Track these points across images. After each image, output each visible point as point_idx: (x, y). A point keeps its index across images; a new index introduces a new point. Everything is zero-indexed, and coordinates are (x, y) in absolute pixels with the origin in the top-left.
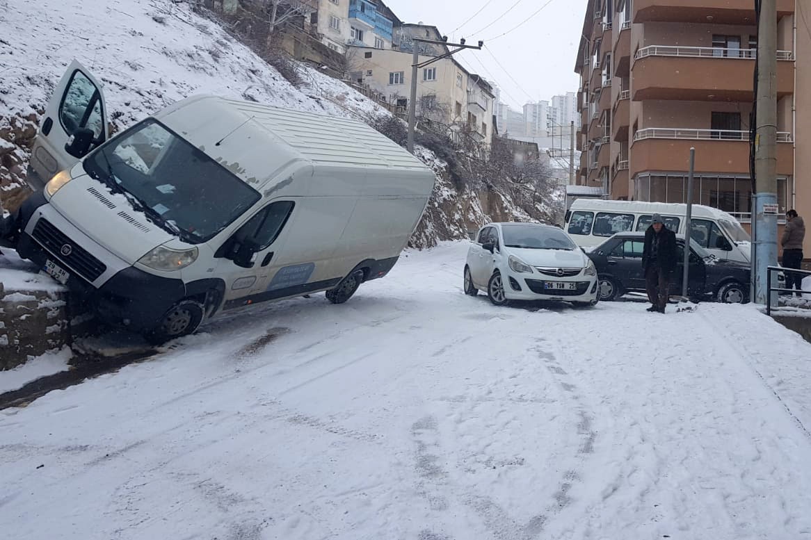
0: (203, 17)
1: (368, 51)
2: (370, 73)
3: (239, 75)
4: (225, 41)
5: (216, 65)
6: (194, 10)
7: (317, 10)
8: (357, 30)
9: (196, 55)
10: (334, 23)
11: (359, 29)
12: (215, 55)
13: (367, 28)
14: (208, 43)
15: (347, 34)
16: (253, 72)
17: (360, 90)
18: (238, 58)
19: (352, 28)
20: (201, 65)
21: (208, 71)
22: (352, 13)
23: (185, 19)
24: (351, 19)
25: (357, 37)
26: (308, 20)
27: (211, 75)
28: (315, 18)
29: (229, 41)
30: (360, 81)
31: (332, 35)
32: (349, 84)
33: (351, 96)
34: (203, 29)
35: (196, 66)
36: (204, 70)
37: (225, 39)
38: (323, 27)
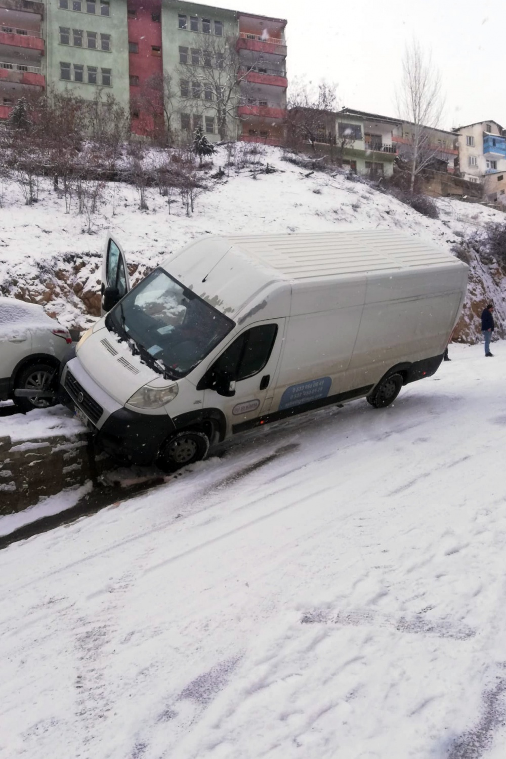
0: (354, 182)
1: (499, 175)
2: (503, 192)
3: (373, 218)
4: (368, 195)
5: (355, 214)
6: (348, 178)
7: (458, 155)
8: (491, 162)
9: (340, 210)
10: (472, 161)
11: (493, 160)
12: (355, 207)
13: (499, 158)
14: (353, 199)
15: (483, 167)
16: (388, 213)
17: (495, 207)
18: (378, 205)
19: (488, 161)
20: (343, 217)
21: (348, 220)
22: (486, 150)
23: (338, 186)
24: (486, 154)
25: (492, 167)
26: (451, 164)
27: (351, 222)
28: (457, 162)
29: (372, 194)
30: (496, 200)
31: (472, 171)
32: (485, 205)
33: (485, 214)
34: (351, 190)
35: (339, 218)
36: (346, 220)
37: (369, 193)
38: (464, 167)
